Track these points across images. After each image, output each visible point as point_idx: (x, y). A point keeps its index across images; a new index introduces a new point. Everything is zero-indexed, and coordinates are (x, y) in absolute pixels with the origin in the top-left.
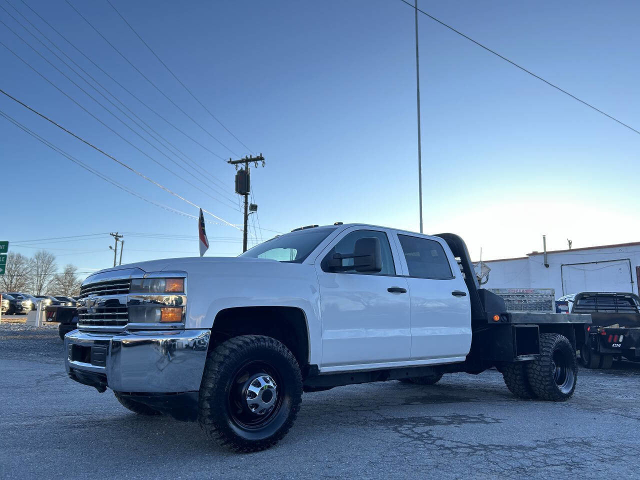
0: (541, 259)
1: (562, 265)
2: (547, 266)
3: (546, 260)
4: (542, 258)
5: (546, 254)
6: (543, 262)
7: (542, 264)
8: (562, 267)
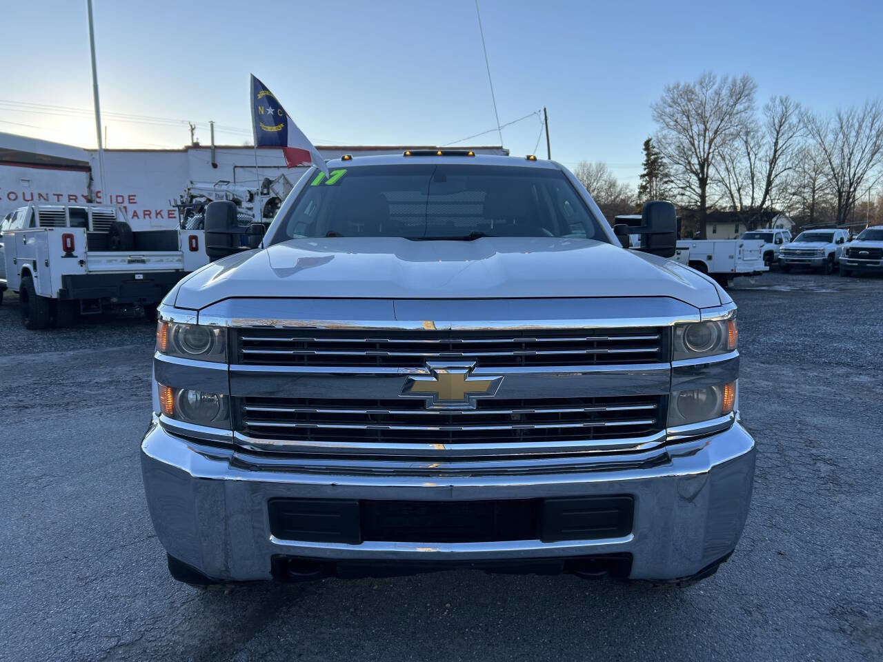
0: (207, 156)
1: (235, 167)
2: (215, 166)
3: (213, 157)
4: (208, 154)
5: (214, 149)
6: (210, 160)
7: (208, 163)
8: (236, 169)
